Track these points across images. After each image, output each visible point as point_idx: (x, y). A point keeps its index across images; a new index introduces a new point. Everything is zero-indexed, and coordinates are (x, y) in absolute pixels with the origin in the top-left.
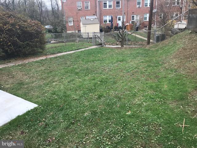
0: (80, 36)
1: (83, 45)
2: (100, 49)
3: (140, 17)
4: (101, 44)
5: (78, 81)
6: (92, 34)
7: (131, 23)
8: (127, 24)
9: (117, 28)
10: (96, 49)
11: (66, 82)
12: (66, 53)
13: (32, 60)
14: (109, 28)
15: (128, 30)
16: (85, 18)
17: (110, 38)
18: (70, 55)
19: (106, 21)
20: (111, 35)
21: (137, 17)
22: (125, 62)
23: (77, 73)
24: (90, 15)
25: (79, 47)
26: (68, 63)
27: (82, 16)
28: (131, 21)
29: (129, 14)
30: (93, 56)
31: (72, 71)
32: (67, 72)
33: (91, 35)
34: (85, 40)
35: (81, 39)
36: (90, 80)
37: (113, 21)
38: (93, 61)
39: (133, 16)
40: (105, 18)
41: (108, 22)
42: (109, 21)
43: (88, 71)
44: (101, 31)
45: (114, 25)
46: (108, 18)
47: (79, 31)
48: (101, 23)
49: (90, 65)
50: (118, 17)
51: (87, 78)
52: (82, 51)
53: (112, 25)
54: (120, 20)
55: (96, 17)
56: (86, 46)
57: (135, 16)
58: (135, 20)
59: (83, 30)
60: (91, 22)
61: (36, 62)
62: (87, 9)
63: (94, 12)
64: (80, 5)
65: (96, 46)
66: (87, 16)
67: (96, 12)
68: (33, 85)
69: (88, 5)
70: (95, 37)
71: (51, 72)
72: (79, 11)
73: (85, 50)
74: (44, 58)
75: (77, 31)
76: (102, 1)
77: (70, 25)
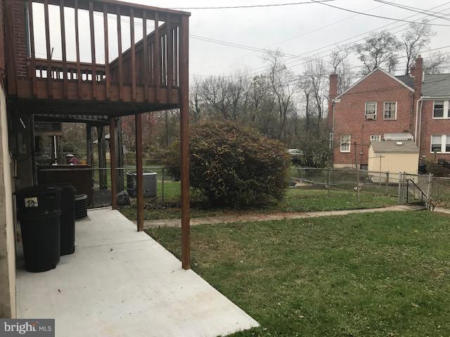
0: (364, 178)
1: (371, 201)
2: (419, 215)
4: (421, 203)
5: (356, 287)
6: (398, 177)
10: (408, 213)
11: (325, 283)
12: (328, 214)
13: (254, 218)
14: (446, 165)
16: (382, 137)
18: (340, 218)
19: (437, 148)
23: (354, 268)
24: (394, 132)
25: (362, 205)
26: (334, 238)
27: (375, 134)
30: (400, 231)
31: (342, 260)
32: (329, 260)
33: (395, 179)
35: (368, 185)
36: (390, 293)
38: (398, 244)
40: (434, 141)
41: (443, 151)
42: (448, 149)
43: (383, 268)
44: (423, 169)
46: (444, 141)
47: (365, 166)
48: (423, 149)
52: (368, 215)
55: (412, 137)
56: (381, 203)
59: (374, 164)
60: (398, 148)
61: (263, 224)
62: (388, 119)
63: (406, 124)
64: (372, 109)
65: (407, 208)
66: (388, 132)
67: (412, 125)
68: (254, 273)
69: (392, 109)
70: (407, 184)
71: (293, 252)
72: (369, 123)
73: (375, 212)
74: (279, 217)
75: (359, 166)
76: (430, 101)
77: (344, 151)
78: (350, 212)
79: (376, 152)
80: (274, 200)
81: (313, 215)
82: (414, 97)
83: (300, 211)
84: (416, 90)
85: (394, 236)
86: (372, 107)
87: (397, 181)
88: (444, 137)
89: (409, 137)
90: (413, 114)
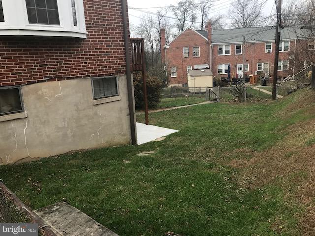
0: (186, 91)
1: (194, 101)
2: (215, 104)
3: (270, 65)
4: (215, 100)
6: (205, 89)
7: (256, 73)
8: (251, 75)
9: (236, 80)
10: (210, 104)
11: (191, 123)
12: (179, 107)
14: (225, 80)
15: (252, 83)
16: (193, 67)
17: (227, 93)
19: (221, 71)
20: (228, 90)
21: (266, 65)
22: (240, 114)
24: (199, 64)
26: (187, 114)
27: (189, 65)
28: (256, 71)
29: (253, 62)
31: (193, 119)
32: (189, 119)
33: (204, 90)
36: (209, 123)
37: (231, 71)
38: (209, 113)
39: (260, 64)
40: (219, 68)
41: (224, 73)
42: (226, 72)
43: (206, 119)
44: (214, 84)
45: (232, 77)
46: (224, 67)
47: (185, 84)
48: (214, 73)
49: (207, 115)
50: (238, 65)
51: (207, 122)
53: (229, 76)
54: (241, 70)
55: (208, 67)
56: (199, 101)
57: (263, 64)
58: (262, 70)
59: (190, 83)
60: (202, 74)
62: (195, 56)
63: (204, 60)
64: (187, 51)
65: (210, 102)
66: (196, 64)
67: (208, 60)
68: (169, 124)
69: (197, 51)
70: (209, 92)
71: (176, 118)
72: (186, 59)
73: (198, 105)
74: (161, 110)
75: (182, 84)
76: (216, 46)
77: (173, 77)
78: (187, 106)
79: (192, 76)
81: (174, 108)
82: (208, 43)
83: (167, 107)
84: (209, 39)
85: (207, 111)
86: (187, 50)
87: (205, 91)
88: (224, 65)
89: (207, 66)
90: (208, 53)
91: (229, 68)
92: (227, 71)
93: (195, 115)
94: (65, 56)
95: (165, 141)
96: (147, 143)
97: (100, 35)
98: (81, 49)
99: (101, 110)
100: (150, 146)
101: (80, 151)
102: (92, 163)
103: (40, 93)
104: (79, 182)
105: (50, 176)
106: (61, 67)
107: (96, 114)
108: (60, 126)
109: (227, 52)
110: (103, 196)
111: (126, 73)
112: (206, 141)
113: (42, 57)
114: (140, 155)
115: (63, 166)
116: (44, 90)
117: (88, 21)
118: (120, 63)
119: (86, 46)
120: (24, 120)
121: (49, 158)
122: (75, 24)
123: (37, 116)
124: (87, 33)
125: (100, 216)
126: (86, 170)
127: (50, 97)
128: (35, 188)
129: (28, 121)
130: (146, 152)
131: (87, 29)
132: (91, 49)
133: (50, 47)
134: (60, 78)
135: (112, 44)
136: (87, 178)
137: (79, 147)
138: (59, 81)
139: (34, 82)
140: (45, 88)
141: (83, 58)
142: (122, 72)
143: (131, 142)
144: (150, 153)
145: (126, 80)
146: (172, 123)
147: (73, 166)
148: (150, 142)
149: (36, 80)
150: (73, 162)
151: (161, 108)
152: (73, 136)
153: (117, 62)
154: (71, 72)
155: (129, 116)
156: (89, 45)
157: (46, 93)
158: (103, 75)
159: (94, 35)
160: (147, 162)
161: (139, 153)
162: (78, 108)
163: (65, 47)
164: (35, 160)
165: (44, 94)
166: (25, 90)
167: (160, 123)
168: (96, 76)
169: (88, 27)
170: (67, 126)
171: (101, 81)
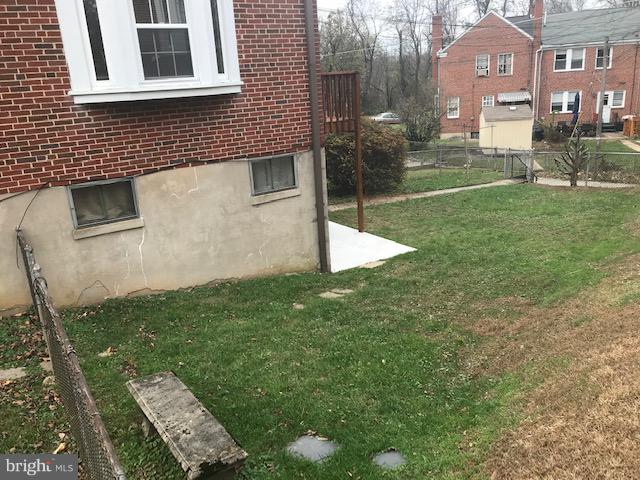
1: (479, 177)
2: (519, 188)
4: (524, 176)
5: (464, 234)
8: (627, 117)
10: (510, 186)
11: (448, 233)
12: (442, 192)
13: (383, 201)
14: (565, 127)
15: (627, 133)
16: (496, 98)
18: (452, 195)
19: (558, 107)
22: (556, 216)
23: (464, 225)
24: (510, 90)
25: (471, 182)
26: (449, 210)
27: (488, 94)
29: (638, 87)
30: (499, 201)
31: (455, 222)
32: (448, 222)
34: (489, 160)
35: (477, 158)
36: (483, 234)
37: (581, 108)
38: (496, 210)
40: (554, 99)
41: (565, 110)
42: (569, 107)
43: (482, 223)
44: (538, 135)
46: (565, 99)
47: (475, 134)
48: (542, 110)
49: (488, 215)
50: (600, 94)
51: (479, 231)
52: (475, 190)
53: (576, 119)
54: (606, 103)
55: (529, 97)
56: (488, 179)
60: (511, 115)
61: (393, 204)
62: (502, 74)
63: (522, 82)
64: (484, 64)
65: (511, 181)
66: (503, 92)
67: (529, 82)
68: (403, 232)
69: (508, 63)
71: (422, 220)
72: (481, 81)
73: (482, 188)
74: (402, 198)
75: (469, 134)
76: (550, 51)
77: (452, 117)
78: (461, 189)
79: (487, 121)
80: (394, 184)
81: (429, 194)
82: (532, 46)
83: (418, 192)
84: (535, 37)
85: (494, 205)
86: (484, 62)
88: (566, 94)
89: (526, 96)
90: (531, 67)
91: (577, 99)
92: (573, 107)
93: (463, 215)
94: (205, 125)
95: (380, 269)
96: (348, 271)
97: (266, 85)
98: (231, 112)
99: (266, 214)
100: (351, 277)
101: (229, 281)
102: (241, 306)
103: (164, 187)
104: (212, 339)
105: (172, 324)
106: (196, 144)
107: (257, 220)
108: (196, 240)
109: (576, 64)
110: (237, 365)
111: (311, 147)
112: (456, 275)
113: (167, 129)
114: (327, 295)
115: (194, 308)
116: (171, 183)
117: (243, 61)
118: (300, 130)
119: (241, 106)
120: (140, 230)
121: (177, 291)
122: (221, 70)
123: (160, 225)
124: (243, 83)
125: (223, 395)
126: (229, 317)
127: (181, 193)
128: (147, 341)
129: (146, 232)
130: (338, 291)
131: (242, 76)
132: (249, 110)
133: (179, 111)
134: (196, 163)
135: (287, 97)
136: (225, 332)
137: (228, 275)
138: (195, 168)
139: (155, 171)
140: (173, 179)
141: (235, 126)
142: (305, 147)
143: (319, 267)
144: (344, 291)
145: (312, 160)
146: (412, 230)
147: (211, 309)
148: (355, 268)
149: (158, 167)
150: (212, 301)
151: (404, 193)
152: (219, 256)
153: (296, 129)
154: (215, 151)
155: (316, 224)
156: (246, 103)
157: (173, 186)
158: (270, 153)
159: (254, 85)
160: (329, 310)
161: (325, 292)
162: (225, 210)
163: (205, 109)
164: (157, 293)
165: (170, 189)
166: (141, 183)
167: (388, 229)
168: (258, 155)
169: (244, 71)
170: (207, 239)
171: (268, 163)
